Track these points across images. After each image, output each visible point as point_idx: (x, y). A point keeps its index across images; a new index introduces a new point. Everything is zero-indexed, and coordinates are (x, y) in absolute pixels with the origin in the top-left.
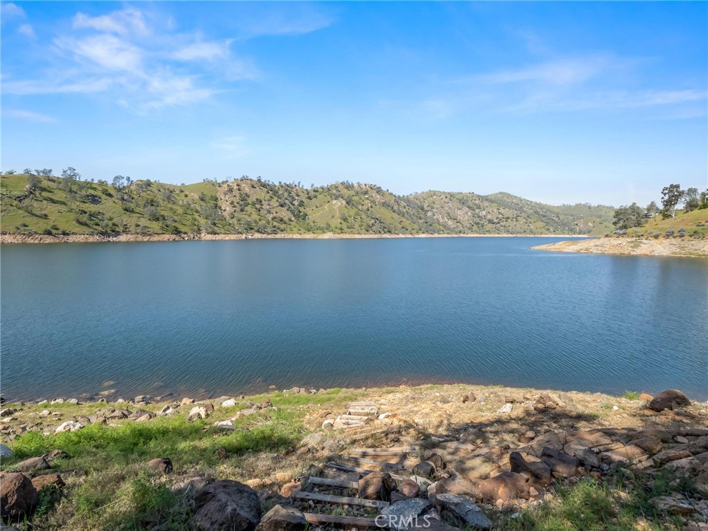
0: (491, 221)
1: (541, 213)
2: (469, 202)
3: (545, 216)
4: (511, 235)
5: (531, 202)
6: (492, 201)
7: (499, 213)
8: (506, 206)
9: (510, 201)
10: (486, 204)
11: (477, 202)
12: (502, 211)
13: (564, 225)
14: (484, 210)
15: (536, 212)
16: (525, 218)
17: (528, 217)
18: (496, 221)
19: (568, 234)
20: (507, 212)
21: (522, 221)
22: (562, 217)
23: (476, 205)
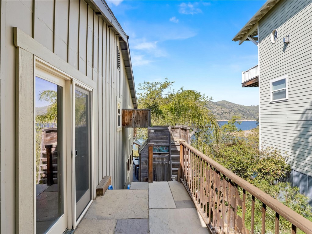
0: (218, 114)
1: (241, 110)
2: (209, 105)
3: (243, 111)
4: (227, 120)
5: (237, 105)
6: (219, 105)
7: (222, 110)
8: (225, 107)
9: (227, 104)
10: (216, 106)
11: (212, 105)
12: (223, 109)
13: (251, 115)
14: (215, 109)
15: (239, 110)
16: (233, 113)
17: (235, 112)
18: (220, 114)
19: (253, 119)
20: (225, 110)
21: (232, 114)
22: (250, 112)
23: (211, 107)
